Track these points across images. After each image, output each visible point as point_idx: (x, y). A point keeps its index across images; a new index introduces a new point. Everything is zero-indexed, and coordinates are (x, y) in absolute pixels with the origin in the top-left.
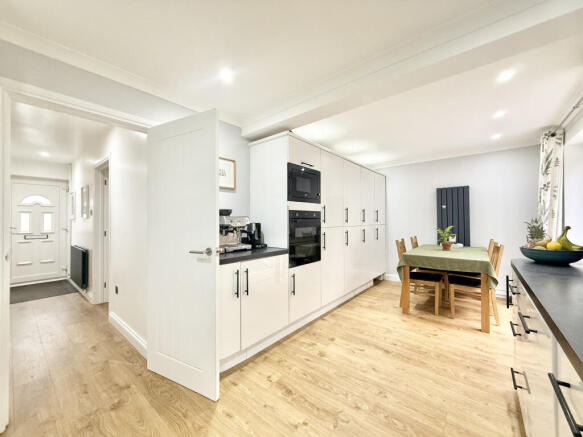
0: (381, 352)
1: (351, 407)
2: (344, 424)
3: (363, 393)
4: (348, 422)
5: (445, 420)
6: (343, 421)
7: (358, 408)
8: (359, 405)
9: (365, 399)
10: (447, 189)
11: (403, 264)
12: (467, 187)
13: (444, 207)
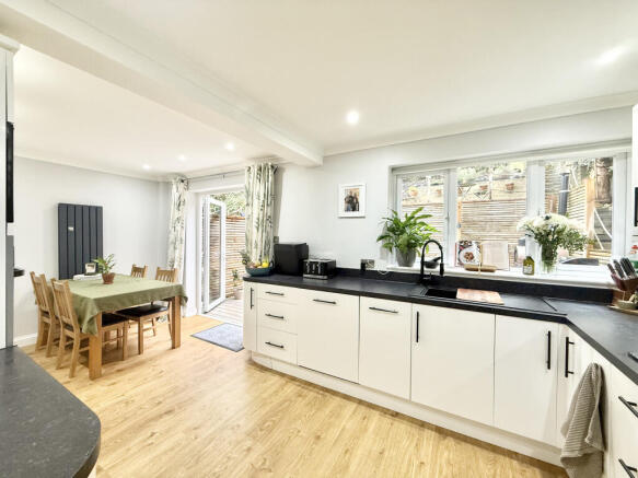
0: (167, 417)
1: (246, 456)
2: (267, 463)
3: (230, 443)
4: (265, 460)
5: (265, 399)
6: (264, 464)
7: (249, 449)
8: (245, 448)
9: (239, 443)
10: (75, 206)
11: (96, 312)
12: (101, 208)
13: (71, 229)
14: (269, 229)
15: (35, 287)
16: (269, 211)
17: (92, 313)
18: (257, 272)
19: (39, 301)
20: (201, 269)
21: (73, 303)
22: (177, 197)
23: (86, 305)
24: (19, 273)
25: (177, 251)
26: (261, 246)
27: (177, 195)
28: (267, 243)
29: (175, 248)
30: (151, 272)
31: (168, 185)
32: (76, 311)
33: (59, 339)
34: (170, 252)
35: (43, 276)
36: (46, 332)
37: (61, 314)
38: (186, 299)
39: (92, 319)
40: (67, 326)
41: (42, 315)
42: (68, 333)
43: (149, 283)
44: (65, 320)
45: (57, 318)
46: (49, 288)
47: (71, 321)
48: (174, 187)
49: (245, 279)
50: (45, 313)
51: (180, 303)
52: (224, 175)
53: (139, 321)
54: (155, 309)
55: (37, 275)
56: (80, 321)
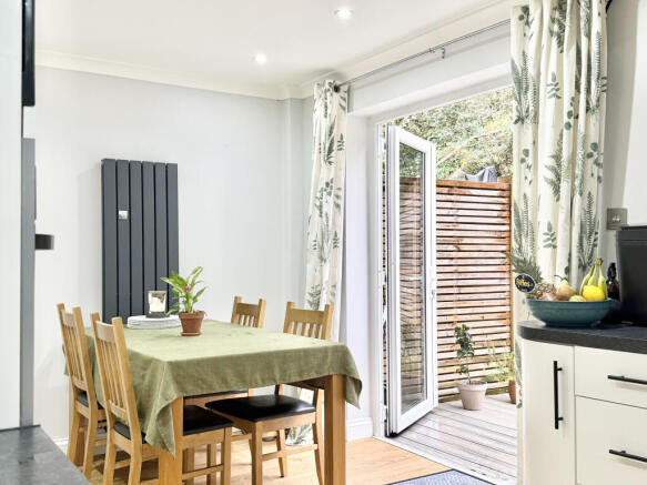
10: (130, 164)
11: (173, 394)
12: (175, 166)
13: (124, 214)
14: (592, 186)
15: (64, 334)
16: (592, 128)
17: (165, 397)
18: (566, 315)
19: (71, 370)
20: (382, 316)
21: (130, 372)
22: (325, 130)
23: (153, 376)
24: (43, 242)
25: (327, 267)
26: (568, 238)
27: (325, 124)
28: (587, 230)
29: (322, 259)
30: (273, 315)
31: (303, 105)
32: (135, 389)
33: (103, 456)
34: (310, 267)
35: (78, 311)
36: (81, 437)
37: (108, 398)
38: (358, 384)
39: (164, 411)
40: (119, 425)
41: (76, 399)
42: (121, 442)
43: (271, 337)
44: (116, 410)
45: (100, 407)
46: (88, 338)
47: (126, 413)
48: (319, 106)
49: (530, 334)
50: (81, 394)
51: (345, 396)
52: (443, 51)
53: (252, 431)
54: (283, 408)
55: (69, 310)
56: (142, 414)
